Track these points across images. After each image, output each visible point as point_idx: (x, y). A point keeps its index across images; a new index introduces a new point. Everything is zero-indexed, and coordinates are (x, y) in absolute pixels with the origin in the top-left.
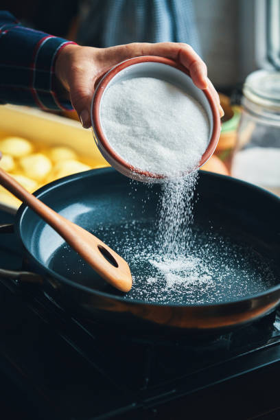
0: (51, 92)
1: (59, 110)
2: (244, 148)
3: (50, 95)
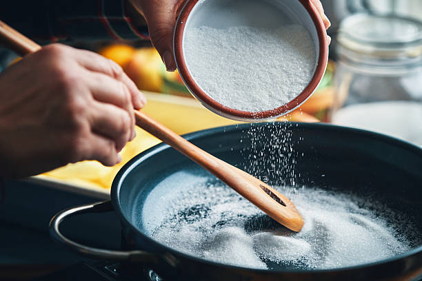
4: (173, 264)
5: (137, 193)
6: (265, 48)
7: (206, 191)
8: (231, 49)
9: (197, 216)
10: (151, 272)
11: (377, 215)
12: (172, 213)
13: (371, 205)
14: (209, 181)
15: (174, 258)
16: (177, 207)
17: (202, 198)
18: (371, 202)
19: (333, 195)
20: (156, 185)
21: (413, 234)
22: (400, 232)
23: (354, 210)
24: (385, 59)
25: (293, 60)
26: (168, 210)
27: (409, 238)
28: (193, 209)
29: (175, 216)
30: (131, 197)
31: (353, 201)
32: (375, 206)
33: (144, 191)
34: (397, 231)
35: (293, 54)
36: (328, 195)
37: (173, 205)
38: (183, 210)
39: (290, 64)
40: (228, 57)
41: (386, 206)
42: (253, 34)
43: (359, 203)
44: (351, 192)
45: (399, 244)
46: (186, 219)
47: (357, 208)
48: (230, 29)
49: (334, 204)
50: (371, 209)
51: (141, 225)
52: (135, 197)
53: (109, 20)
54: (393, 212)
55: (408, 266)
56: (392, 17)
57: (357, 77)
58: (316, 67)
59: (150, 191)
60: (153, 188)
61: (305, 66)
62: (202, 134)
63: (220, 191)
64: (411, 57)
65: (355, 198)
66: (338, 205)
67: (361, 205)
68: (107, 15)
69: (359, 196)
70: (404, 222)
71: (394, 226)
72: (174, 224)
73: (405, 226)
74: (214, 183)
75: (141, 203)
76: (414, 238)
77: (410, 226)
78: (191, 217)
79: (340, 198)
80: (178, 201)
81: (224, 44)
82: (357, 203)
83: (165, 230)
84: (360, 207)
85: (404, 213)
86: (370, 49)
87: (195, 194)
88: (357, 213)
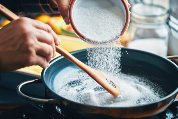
0: (48, 5)
1: (52, 13)
2: (133, 40)
3: (48, 6)
4: (66, 105)
5: (51, 75)
6: (105, 16)
7: (79, 75)
8: (91, 16)
9: (75, 84)
10: (57, 107)
11: (147, 84)
12: (65, 83)
13: (144, 80)
14: (80, 71)
15: (66, 102)
16: (67, 81)
17: (77, 77)
18: (144, 79)
19: (129, 76)
20: (59, 72)
21: (161, 92)
22: (156, 91)
23: (137, 82)
24: (149, 22)
25: (115, 20)
26: (64, 82)
27: (159, 94)
28: (74, 82)
29: (66, 84)
30: (49, 77)
31: (137, 79)
32: (146, 81)
33: (55, 75)
34: (155, 91)
35: (116, 18)
36: (127, 76)
37: (66, 80)
38: (70, 82)
39: (115, 22)
40: (90, 19)
41: (150, 81)
42: (100, 10)
43: (139, 79)
44: (136, 75)
45: (155, 96)
46: (71, 86)
47: (138, 82)
48: (91, 8)
49: (129, 80)
50: (144, 82)
51: (53, 89)
52: (50, 77)
53: (42, 5)
54: (153, 84)
55: (159, 105)
56: (152, 5)
57: (138, 29)
58: (125, 23)
59: (57, 75)
60: (58, 73)
61: (121, 23)
62: (77, 52)
63: (84, 75)
64: (160, 21)
65: (138, 77)
66: (131, 81)
67: (140, 80)
68: (41, 3)
69: (139, 77)
70: (157, 87)
71: (153, 89)
72: (66, 88)
73: (158, 89)
74: (82, 71)
75: (53, 79)
76: (161, 94)
77: (160, 89)
78: (73, 85)
79: (132, 78)
80: (68, 79)
81: (88, 14)
82: (138, 79)
83: (62, 90)
84: (140, 81)
85: (157, 84)
86: (143, 18)
87: (74, 76)
88: (139, 83)
